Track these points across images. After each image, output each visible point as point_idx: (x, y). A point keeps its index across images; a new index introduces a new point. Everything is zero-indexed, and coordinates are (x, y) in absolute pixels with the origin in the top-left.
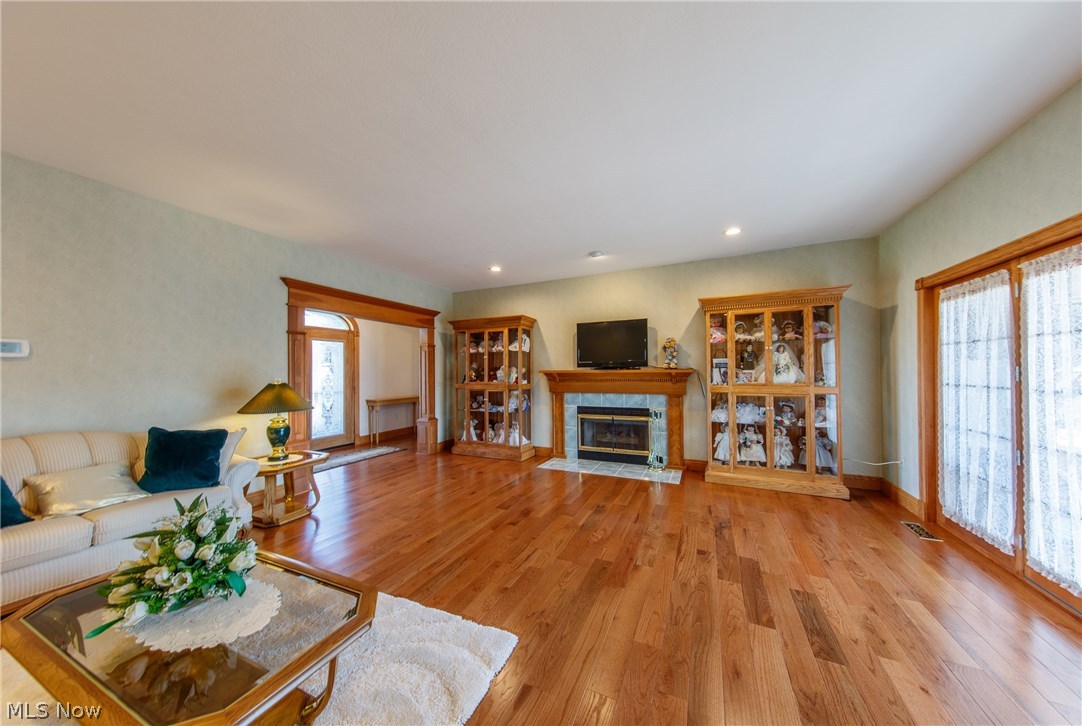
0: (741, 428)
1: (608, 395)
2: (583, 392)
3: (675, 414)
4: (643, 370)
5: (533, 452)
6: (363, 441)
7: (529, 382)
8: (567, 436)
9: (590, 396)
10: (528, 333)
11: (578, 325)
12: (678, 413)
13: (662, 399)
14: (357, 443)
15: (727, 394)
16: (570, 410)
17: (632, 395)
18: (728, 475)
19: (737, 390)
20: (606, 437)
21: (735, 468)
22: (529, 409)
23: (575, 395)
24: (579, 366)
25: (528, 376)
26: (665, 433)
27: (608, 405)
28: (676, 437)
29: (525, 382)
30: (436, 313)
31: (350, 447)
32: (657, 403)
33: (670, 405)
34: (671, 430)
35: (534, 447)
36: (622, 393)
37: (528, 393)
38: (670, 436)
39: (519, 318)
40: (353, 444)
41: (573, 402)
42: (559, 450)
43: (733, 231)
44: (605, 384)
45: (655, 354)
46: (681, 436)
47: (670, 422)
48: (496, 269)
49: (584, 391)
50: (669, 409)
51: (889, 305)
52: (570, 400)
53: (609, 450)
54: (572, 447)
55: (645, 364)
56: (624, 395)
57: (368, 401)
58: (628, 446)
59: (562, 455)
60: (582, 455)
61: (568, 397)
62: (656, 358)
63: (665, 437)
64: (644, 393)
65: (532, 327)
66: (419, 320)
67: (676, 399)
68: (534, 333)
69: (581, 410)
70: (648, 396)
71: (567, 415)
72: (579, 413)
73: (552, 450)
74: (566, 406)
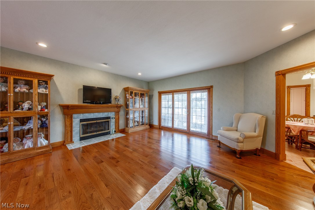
1: (95, 114)
3: (117, 117)
4: (110, 104)
8: (74, 133)
12: (118, 117)
13: (114, 113)
16: (76, 122)
17: (104, 113)
20: (91, 129)
21: (134, 128)
23: (79, 115)
24: (84, 102)
27: (95, 117)
28: (117, 124)
32: (112, 115)
33: (116, 115)
34: (116, 122)
35: (52, 144)
36: (101, 112)
38: (115, 124)
41: (77, 118)
43: (140, 74)
46: (119, 123)
49: (83, 113)
51: (151, 94)
53: (95, 133)
54: (76, 137)
56: (101, 113)
58: (102, 130)
59: (72, 142)
60: (82, 139)
61: (75, 116)
67: (117, 113)
69: (81, 121)
70: (109, 113)
71: (74, 124)
72: (80, 122)
73: (64, 142)
74: (73, 120)
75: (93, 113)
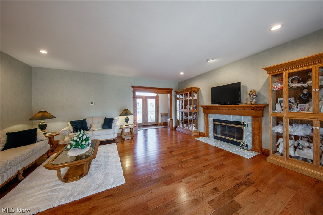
0: (297, 138)
1: (225, 115)
2: (215, 113)
4: (240, 105)
5: (198, 134)
6: (160, 124)
7: (197, 110)
8: (210, 130)
9: (218, 115)
10: (197, 93)
11: (212, 88)
13: (250, 118)
14: (158, 124)
15: (282, 117)
16: (211, 120)
17: (235, 116)
18: (283, 162)
19: (289, 116)
21: (287, 159)
22: (197, 119)
23: (212, 114)
24: (212, 104)
25: (196, 107)
26: (251, 134)
28: (257, 137)
29: (195, 109)
30: (172, 89)
31: (157, 125)
32: (247, 120)
33: (254, 121)
34: (254, 133)
35: (199, 132)
36: (230, 114)
37: (197, 113)
39: (191, 88)
40: (157, 124)
41: (211, 117)
42: (207, 134)
44: (223, 111)
45: (246, 98)
46: (260, 137)
47: (253, 129)
48: (182, 73)
50: (252, 123)
52: (210, 116)
53: (226, 138)
54: (211, 134)
55: (240, 102)
56: (231, 116)
57: (161, 114)
58: (234, 137)
59: (208, 136)
60: (215, 137)
61: (210, 115)
62: (247, 99)
63: (251, 136)
64: (241, 115)
65: (198, 91)
66: (167, 92)
67: (257, 119)
68: (199, 92)
70: (242, 116)
71: (209, 122)
72: (214, 121)
73: (204, 134)
74: (209, 118)
75: (223, 114)
